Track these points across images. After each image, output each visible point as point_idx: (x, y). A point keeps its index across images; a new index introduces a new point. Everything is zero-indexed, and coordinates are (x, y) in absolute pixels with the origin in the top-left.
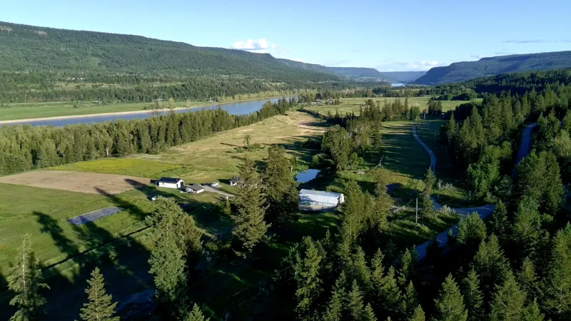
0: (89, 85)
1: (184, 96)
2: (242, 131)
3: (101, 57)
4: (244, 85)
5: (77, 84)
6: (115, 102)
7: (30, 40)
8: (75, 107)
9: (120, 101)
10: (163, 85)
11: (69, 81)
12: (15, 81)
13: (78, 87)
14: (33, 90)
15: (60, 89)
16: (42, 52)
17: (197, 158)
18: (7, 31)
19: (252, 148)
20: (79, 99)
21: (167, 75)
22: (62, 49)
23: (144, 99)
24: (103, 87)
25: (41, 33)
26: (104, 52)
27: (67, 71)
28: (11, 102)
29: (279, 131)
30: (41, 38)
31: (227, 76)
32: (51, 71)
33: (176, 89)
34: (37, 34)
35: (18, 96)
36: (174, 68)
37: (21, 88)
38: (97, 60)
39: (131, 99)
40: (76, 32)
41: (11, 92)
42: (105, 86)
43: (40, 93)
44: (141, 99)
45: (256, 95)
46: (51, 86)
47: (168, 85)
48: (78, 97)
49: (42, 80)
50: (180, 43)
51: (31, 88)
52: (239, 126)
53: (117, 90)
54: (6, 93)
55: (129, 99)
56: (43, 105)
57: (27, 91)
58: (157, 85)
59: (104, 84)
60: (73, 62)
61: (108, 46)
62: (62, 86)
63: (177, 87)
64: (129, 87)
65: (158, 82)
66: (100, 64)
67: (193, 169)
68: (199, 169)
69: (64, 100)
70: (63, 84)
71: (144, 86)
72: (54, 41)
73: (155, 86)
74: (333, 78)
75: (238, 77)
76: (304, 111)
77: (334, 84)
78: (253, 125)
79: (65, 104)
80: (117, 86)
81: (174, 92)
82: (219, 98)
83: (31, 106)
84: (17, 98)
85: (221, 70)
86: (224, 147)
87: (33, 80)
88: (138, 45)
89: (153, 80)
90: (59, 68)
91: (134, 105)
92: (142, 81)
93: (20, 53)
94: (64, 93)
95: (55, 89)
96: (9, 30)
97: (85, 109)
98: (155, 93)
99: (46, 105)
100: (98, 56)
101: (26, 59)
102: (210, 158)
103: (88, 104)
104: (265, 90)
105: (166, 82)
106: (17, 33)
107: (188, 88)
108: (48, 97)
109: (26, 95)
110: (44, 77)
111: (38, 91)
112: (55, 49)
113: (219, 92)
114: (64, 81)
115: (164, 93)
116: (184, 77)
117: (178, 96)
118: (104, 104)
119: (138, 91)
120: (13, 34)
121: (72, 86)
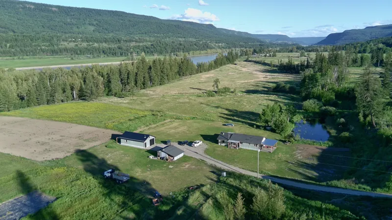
0: (85, 44)
1: (152, 52)
2: (204, 76)
3: (95, 26)
4: (196, 45)
5: (76, 44)
6: (102, 56)
7: (46, 14)
8: (72, 59)
9: (106, 56)
10: (138, 44)
11: (70, 41)
12: (31, 41)
13: (77, 45)
14: (44, 47)
15: (63, 47)
16: (54, 22)
17: (168, 102)
18: (31, 8)
19: (222, 92)
20: (77, 54)
21: (140, 37)
22: (69, 20)
23: (123, 54)
24: (94, 45)
25: (54, 9)
26: (97, 22)
27: (69, 35)
28: (27, 55)
29: (238, 76)
30: (54, 12)
31: (184, 39)
32: (59, 35)
33: (147, 48)
34: (51, 10)
35: (32, 51)
36: (146, 33)
37: (35, 46)
38: (92, 28)
39: (114, 54)
40: (78, 9)
41: (28, 49)
42: (96, 45)
43: (48, 50)
44: (121, 55)
45: (205, 51)
46: (57, 45)
47: (141, 44)
48: (76, 52)
49: (50, 40)
50: (150, 16)
51: (43, 46)
52: (201, 72)
53: (104, 48)
54: (23, 49)
55: (113, 55)
56: (49, 58)
57: (39, 48)
58: (133, 44)
59: (95, 43)
60: (75, 29)
61: (99, 18)
62: (65, 44)
63: (148, 46)
64: (113, 46)
65: (134, 43)
66: (94, 31)
67: (164, 117)
68: (172, 117)
69: (66, 55)
70: (66, 43)
71: (124, 45)
72: (63, 15)
73: (131, 45)
74: (258, 41)
75: (191, 39)
76: (250, 61)
77: (260, 45)
78: (213, 71)
79: (65, 57)
80: (105, 45)
81: (145, 49)
82: (178, 53)
83: (40, 58)
84: (32, 53)
85: (178, 35)
86: (192, 91)
87: (44, 40)
88: (120, 18)
89: (131, 41)
90: (65, 33)
91: (116, 58)
92: (122, 41)
93: (39, 22)
94: (66, 50)
95: (60, 46)
96: (33, 7)
97: (79, 61)
98: (132, 50)
99: (51, 58)
100: (93, 25)
101: (43, 26)
102: (182, 103)
103: (82, 57)
104: (211, 48)
105: (140, 42)
106: (38, 9)
107: (155, 46)
108: (54, 52)
109: (38, 51)
110: (53, 38)
111: (47, 48)
112: (63, 20)
113: (179, 49)
114: (66, 41)
115: (138, 50)
116: (152, 39)
117: (148, 52)
118: (94, 57)
119: (119, 48)
120: (34, 9)
121: (72, 45)
